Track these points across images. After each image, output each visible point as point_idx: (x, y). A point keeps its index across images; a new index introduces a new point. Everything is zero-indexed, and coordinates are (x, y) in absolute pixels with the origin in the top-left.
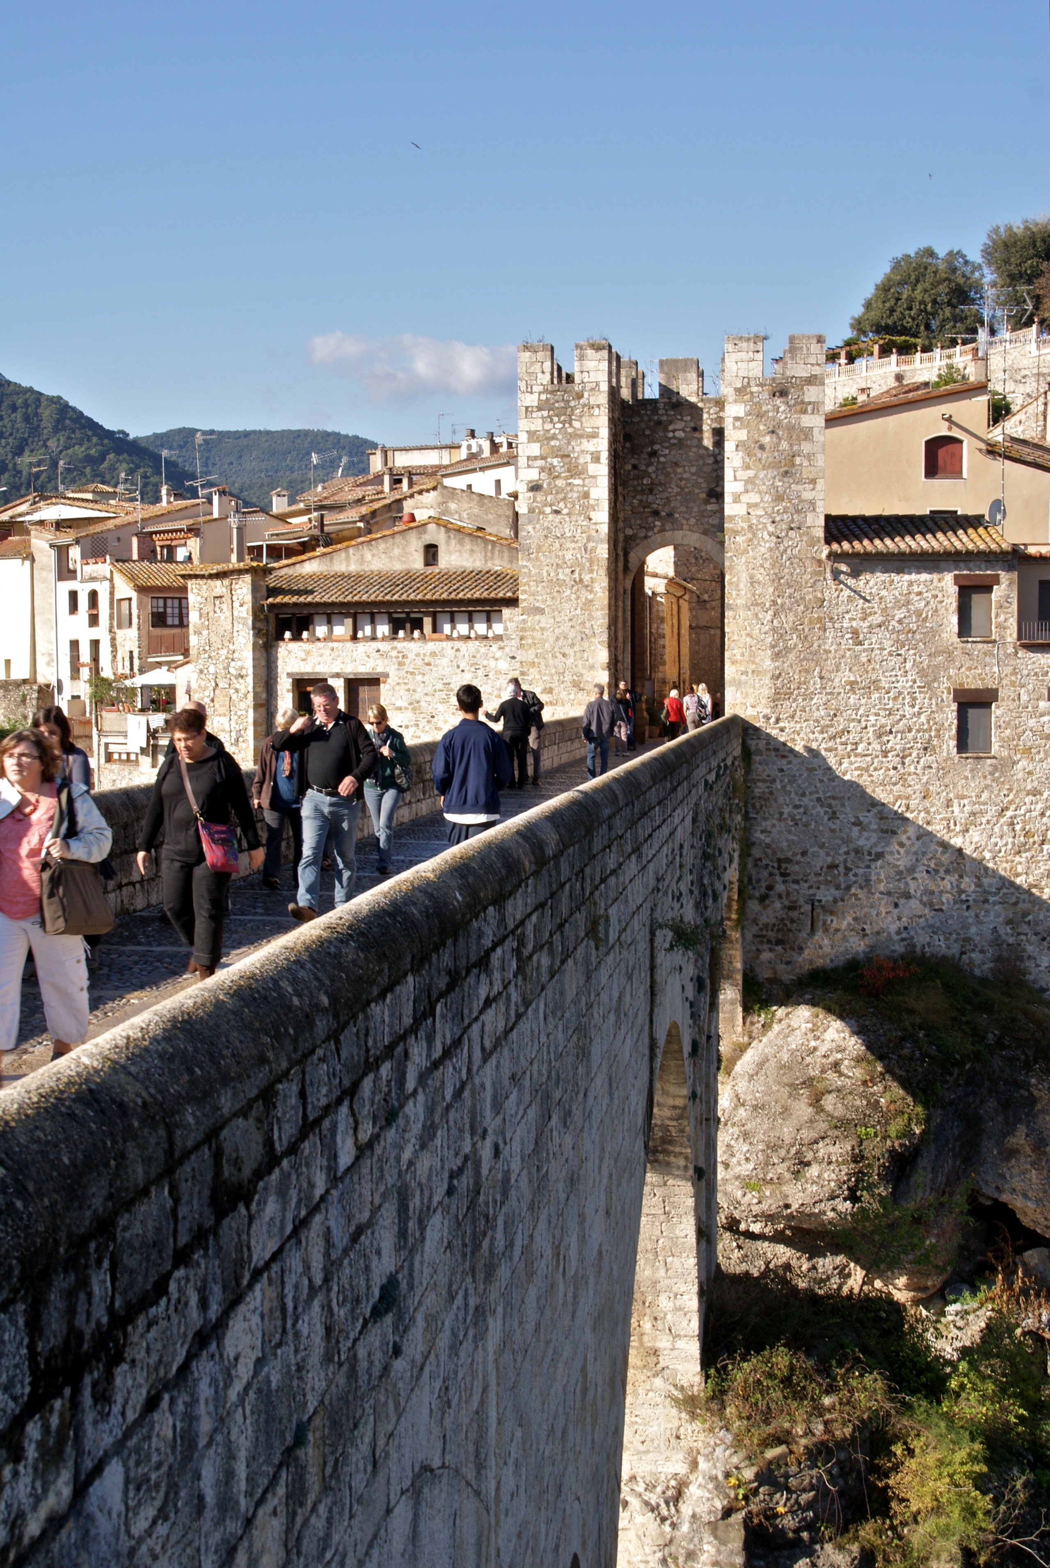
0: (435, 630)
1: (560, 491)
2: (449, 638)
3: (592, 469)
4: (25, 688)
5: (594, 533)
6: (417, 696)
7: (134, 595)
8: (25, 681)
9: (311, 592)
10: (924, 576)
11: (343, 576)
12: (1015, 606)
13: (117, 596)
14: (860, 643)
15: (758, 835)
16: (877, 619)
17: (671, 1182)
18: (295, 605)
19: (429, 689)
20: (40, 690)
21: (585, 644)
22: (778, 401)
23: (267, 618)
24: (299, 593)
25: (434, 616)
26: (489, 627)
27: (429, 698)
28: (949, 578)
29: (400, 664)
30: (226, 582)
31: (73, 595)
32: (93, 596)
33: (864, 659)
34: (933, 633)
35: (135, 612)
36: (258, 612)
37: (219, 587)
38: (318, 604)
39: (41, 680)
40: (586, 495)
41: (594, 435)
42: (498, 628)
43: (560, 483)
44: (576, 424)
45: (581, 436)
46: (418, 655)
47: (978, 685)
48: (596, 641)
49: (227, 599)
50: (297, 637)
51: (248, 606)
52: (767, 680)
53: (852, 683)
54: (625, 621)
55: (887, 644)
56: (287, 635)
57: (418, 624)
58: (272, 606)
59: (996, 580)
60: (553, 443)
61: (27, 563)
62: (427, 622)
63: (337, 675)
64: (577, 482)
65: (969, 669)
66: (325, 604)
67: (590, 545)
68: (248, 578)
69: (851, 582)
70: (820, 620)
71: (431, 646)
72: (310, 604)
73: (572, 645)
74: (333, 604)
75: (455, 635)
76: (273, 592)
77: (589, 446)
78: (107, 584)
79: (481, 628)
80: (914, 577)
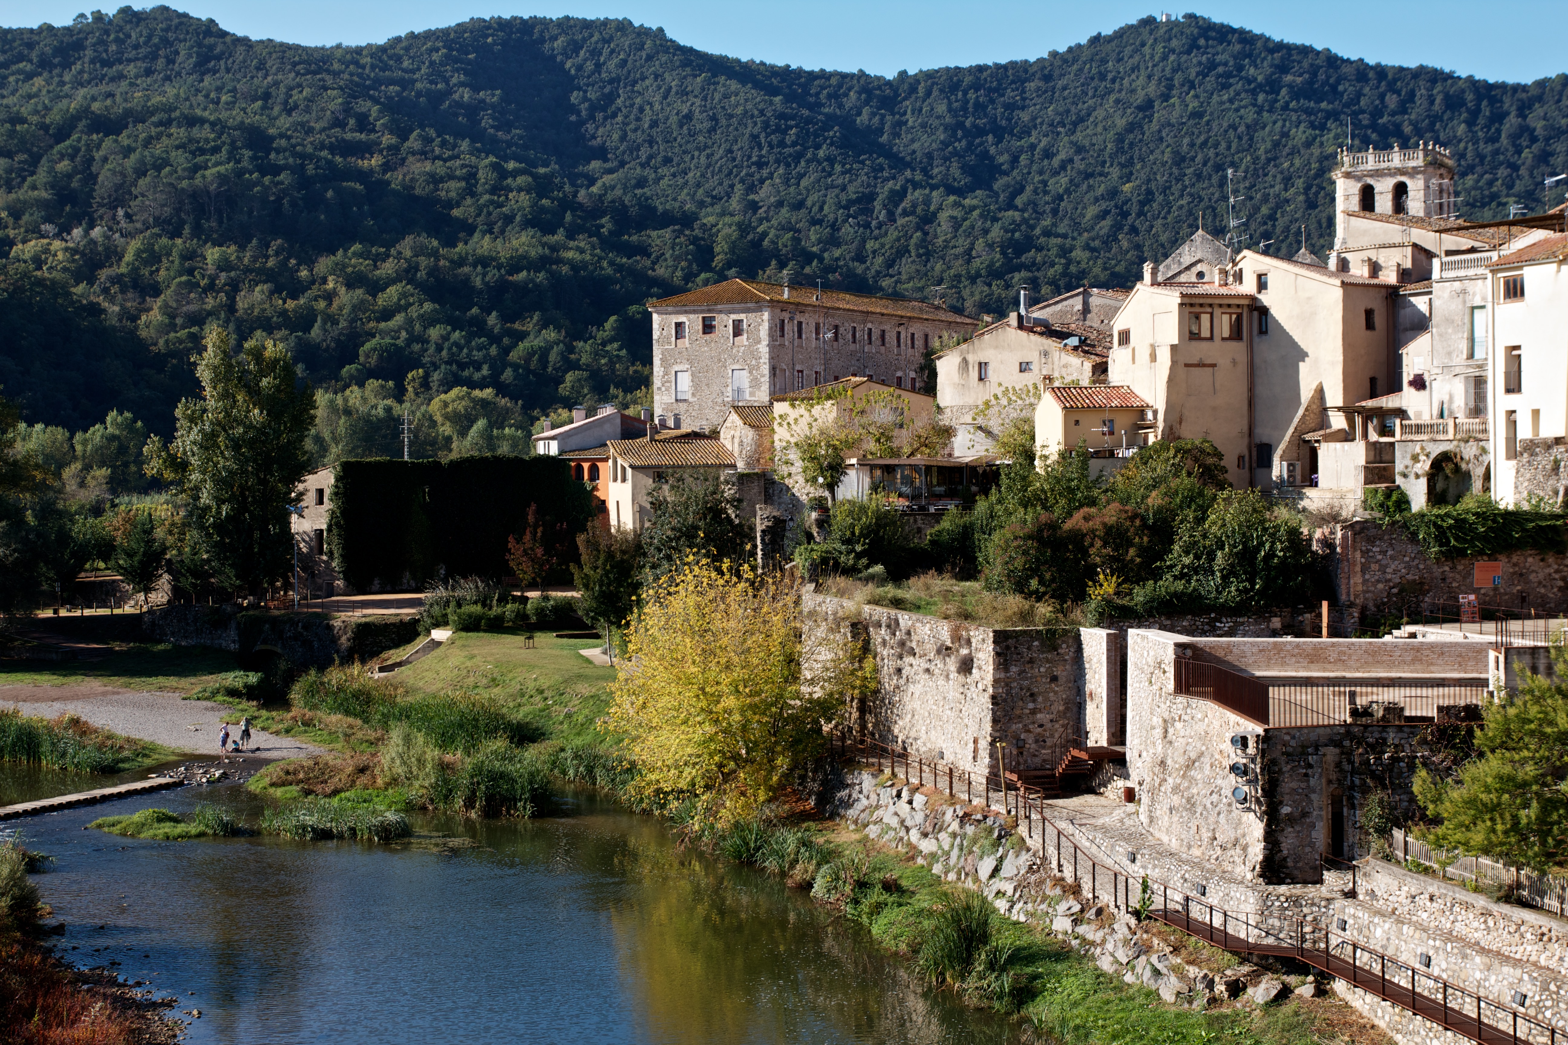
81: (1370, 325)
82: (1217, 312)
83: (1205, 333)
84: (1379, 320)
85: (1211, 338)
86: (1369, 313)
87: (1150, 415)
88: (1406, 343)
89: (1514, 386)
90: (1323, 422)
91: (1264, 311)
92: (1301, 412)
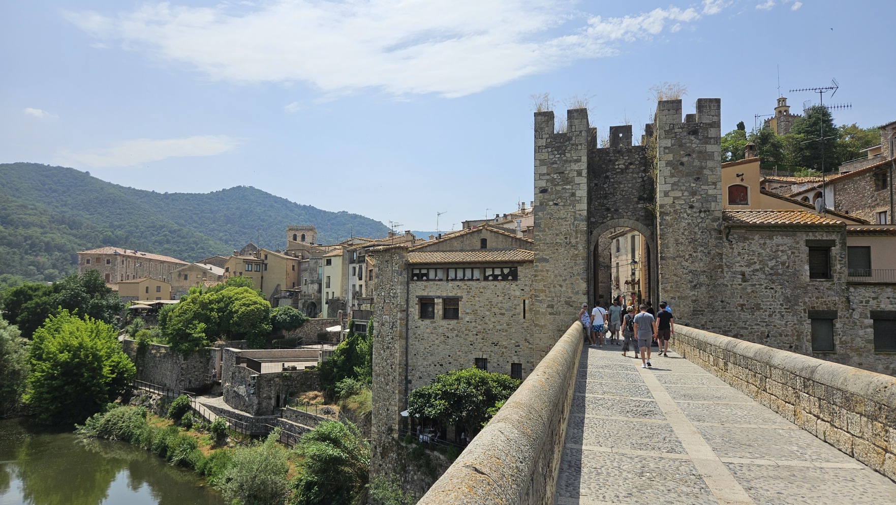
1: (558, 192)
3: (578, 180)
5: (578, 216)
6: (477, 307)
12: (846, 260)
16: (757, 266)
19: (483, 304)
22: (692, 138)
27: (482, 309)
28: (801, 241)
29: (468, 292)
33: (749, 290)
34: (794, 275)
37: (387, 256)
40: (573, 195)
41: (578, 161)
43: (559, 188)
44: (568, 155)
45: (570, 161)
46: (477, 288)
47: (824, 308)
49: (390, 262)
50: (420, 279)
51: (399, 265)
52: (689, 302)
53: (742, 305)
54: (591, 268)
55: (764, 282)
56: (416, 279)
60: (555, 166)
63: (439, 297)
64: (568, 187)
65: (817, 298)
67: (576, 222)
70: (720, 266)
71: (483, 284)
77: (575, 167)
81: (293, 269)
82: (253, 264)
84: (296, 268)
85: (251, 271)
86: (293, 266)
88: (302, 274)
89: (328, 286)
90: (280, 294)
91: (266, 265)
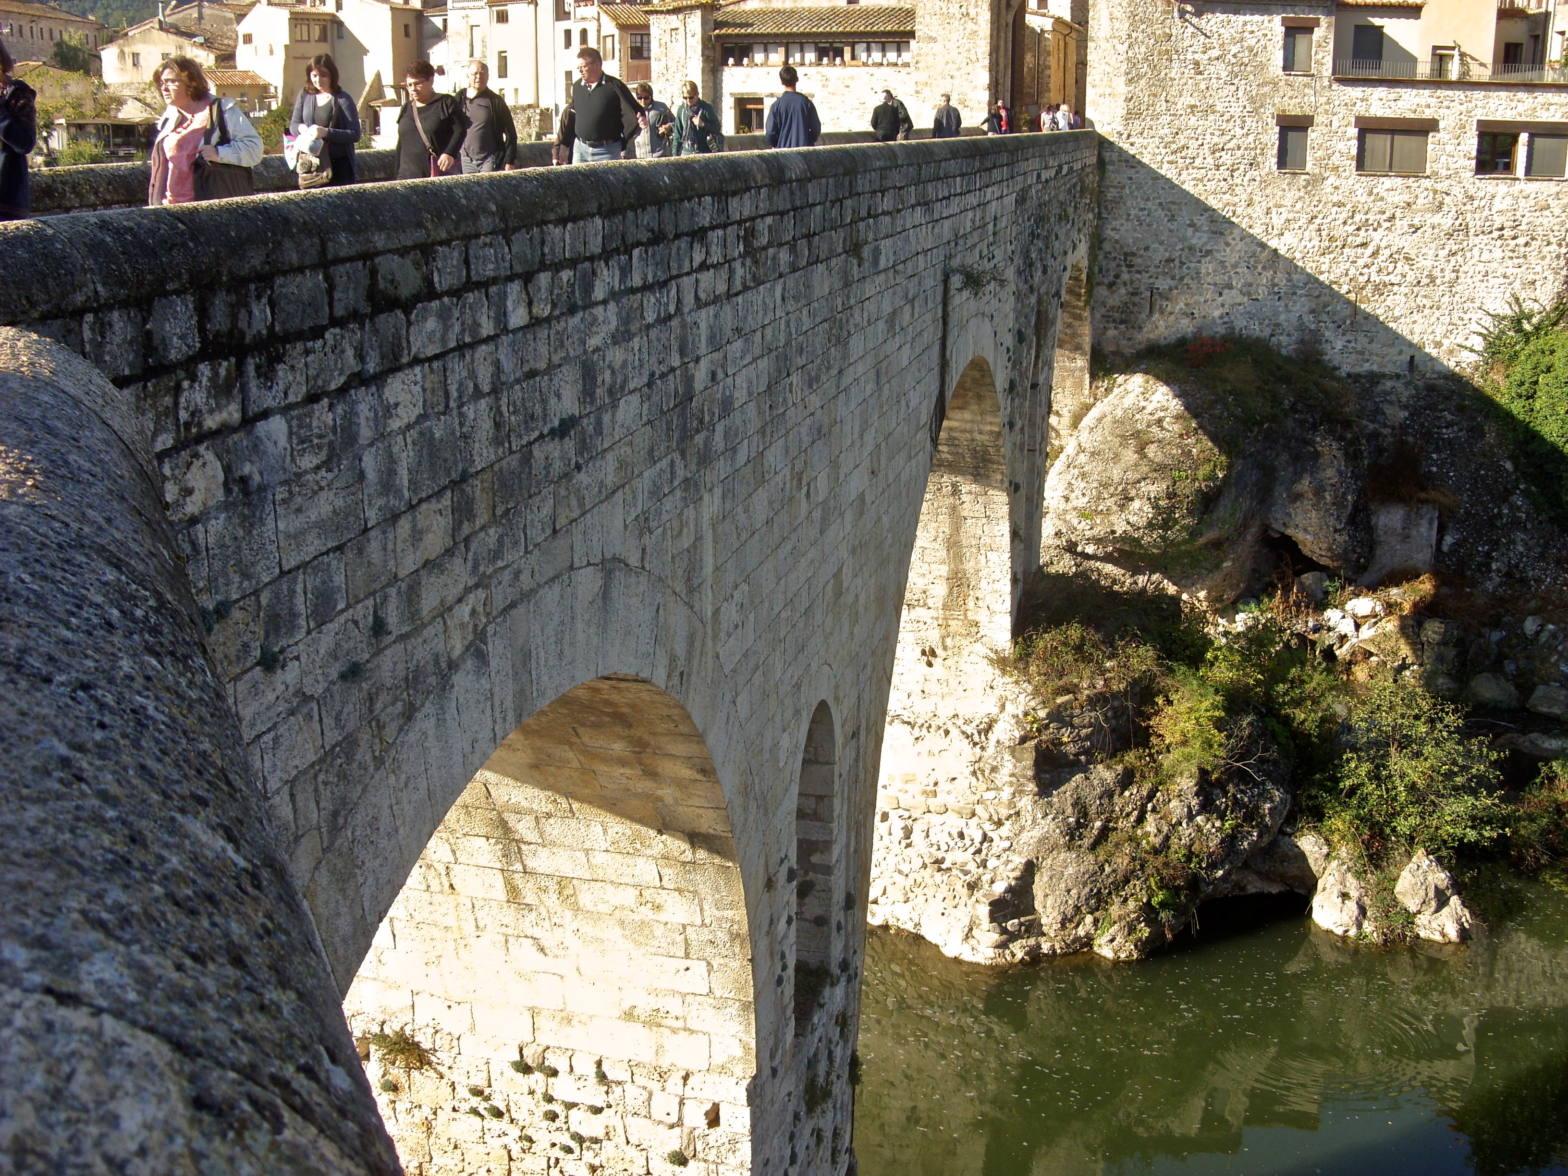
0: (853, 58)
2: (865, 64)
4: (530, 112)
6: (839, 114)
7: (616, 32)
8: (530, 106)
9: (751, 25)
10: (1257, 18)
11: (779, 12)
12: (1331, 46)
13: (603, 34)
14: (1201, 73)
15: (1109, 232)
16: (1216, 53)
17: (990, 492)
18: (737, 35)
19: (850, 107)
20: (542, 113)
21: (970, 68)
23: (714, 47)
24: (741, 26)
25: (853, 46)
26: (899, 56)
27: (848, 115)
28: (1277, 19)
29: (824, 86)
30: (681, 16)
31: (568, 33)
32: (584, 33)
33: (1203, 86)
34: (1262, 66)
35: (617, 46)
36: (706, 42)
37: (674, 20)
38: (756, 35)
39: (543, 105)
42: (906, 56)
46: (838, 79)
47: (1297, 112)
48: (978, 65)
49: (682, 29)
50: (738, 63)
51: (699, 37)
52: (1121, 101)
53: (1192, 107)
54: (1006, 50)
55: (1224, 74)
56: (731, 61)
57: (840, 53)
58: (718, 37)
59: (1317, 23)
61: (532, 6)
62: (847, 51)
65: (1291, 98)
66: (762, 35)
68: (698, 13)
69: (1195, 20)
70: (1167, 51)
71: (849, 71)
72: (749, 35)
73: (959, 69)
74: (769, 35)
75: (870, 62)
76: (719, 25)
78: (595, 23)
79: (892, 56)
80: (1248, 18)
82: (312, 23)
83: (305, 38)
85: (308, 40)
87: (272, 90)
88: (431, 46)
89: (503, 73)
90: (381, 95)
91: (340, 24)
92: (367, 88)
